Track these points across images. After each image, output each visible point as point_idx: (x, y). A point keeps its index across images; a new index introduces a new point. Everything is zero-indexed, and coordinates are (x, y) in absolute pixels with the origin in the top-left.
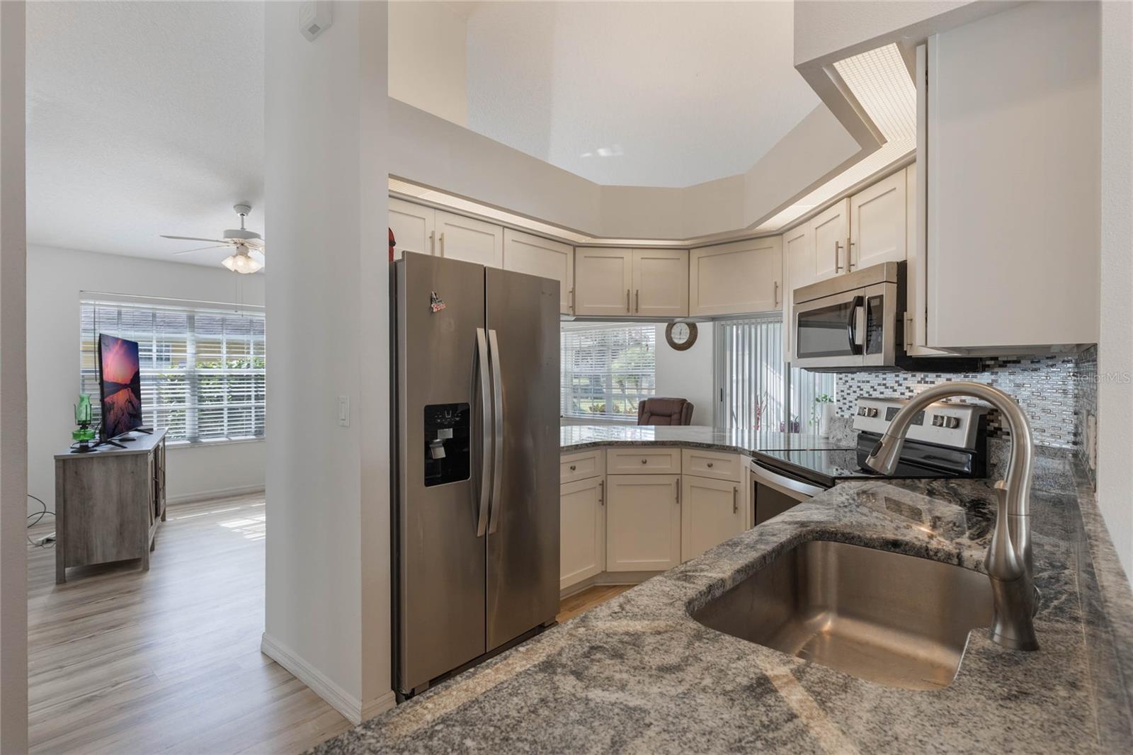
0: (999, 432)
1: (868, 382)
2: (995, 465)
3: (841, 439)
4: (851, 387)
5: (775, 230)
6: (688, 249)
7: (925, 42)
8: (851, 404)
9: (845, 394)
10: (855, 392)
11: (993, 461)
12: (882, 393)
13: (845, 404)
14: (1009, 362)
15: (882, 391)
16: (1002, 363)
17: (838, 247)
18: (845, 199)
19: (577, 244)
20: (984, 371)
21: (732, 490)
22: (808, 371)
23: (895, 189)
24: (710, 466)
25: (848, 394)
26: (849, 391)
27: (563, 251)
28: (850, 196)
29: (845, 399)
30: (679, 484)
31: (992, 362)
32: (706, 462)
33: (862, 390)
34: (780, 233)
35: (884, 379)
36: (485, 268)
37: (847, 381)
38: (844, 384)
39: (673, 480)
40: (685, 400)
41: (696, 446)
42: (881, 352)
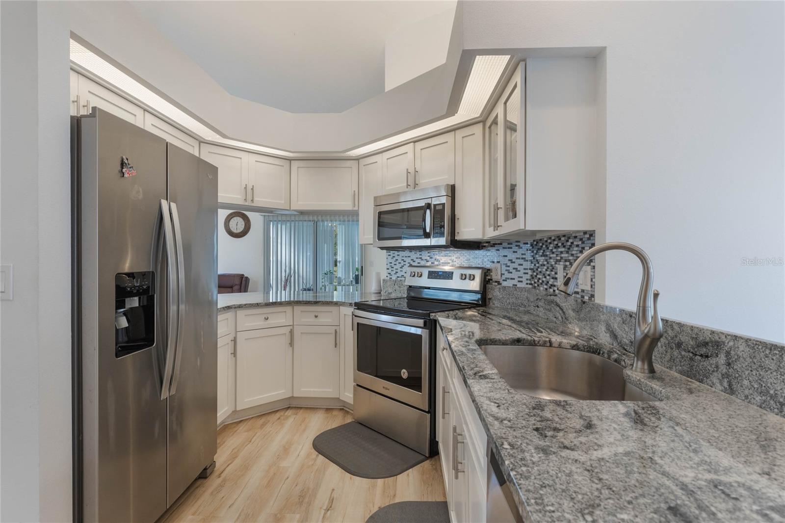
0: (491, 281)
1: (409, 257)
2: (490, 299)
3: (391, 293)
4: (397, 260)
5: (354, 156)
6: (290, 160)
7: (524, 60)
8: (397, 271)
9: (392, 265)
10: (399, 263)
11: (490, 296)
12: (419, 263)
13: (392, 271)
14: (496, 244)
15: (419, 262)
16: (492, 245)
17: (408, 172)
18: (412, 143)
19: (202, 140)
20: (482, 249)
21: (334, 332)
22: (381, 249)
23: (447, 142)
24: (316, 317)
25: (395, 264)
26: (395, 263)
27: (192, 144)
28: (415, 142)
29: (393, 268)
30: (291, 332)
31: (487, 244)
32: (313, 314)
33: (405, 262)
34: (358, 159)
35: (420, 255)
36: (167, 143)
37: (394, 257)
38: (392, 258)
39: (286, 330)
40: (243, 275)
41: (306, 303)
42: (444, 237)
